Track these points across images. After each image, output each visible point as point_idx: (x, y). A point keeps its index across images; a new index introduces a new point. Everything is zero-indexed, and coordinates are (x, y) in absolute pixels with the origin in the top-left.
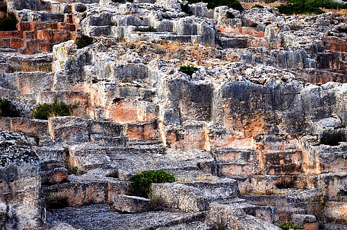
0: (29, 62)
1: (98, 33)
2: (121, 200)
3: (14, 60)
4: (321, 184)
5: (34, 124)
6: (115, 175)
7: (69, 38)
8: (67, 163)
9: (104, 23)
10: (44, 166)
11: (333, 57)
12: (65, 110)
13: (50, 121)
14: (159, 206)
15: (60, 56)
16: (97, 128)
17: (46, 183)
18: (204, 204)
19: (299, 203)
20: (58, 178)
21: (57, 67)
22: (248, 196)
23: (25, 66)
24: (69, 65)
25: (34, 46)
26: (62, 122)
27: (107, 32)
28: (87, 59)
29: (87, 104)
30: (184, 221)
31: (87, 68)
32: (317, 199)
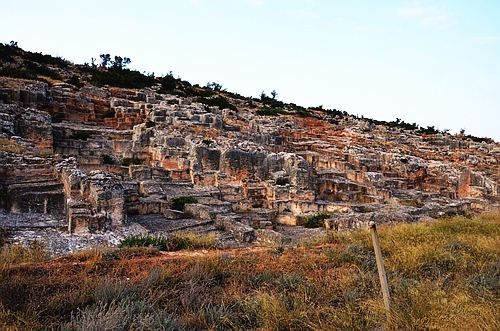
0: (120, 134)
1: (158, 120)
2: (168, 212)
3: (112, 133)
4: (276, 206)
5: (121, 169)
6: (165, 198)
7: (143, 122)
8: (138, 191)
9: (162, 115)
10: (126, 192)
11: (284, 139)
12: (138, 162)
13: (130, 168)
14: (189, 216)
15: (137, 132)
16: (155, 172)
17: (126, 201)
18: (214, 215)
19: (264, 215)
20: (133, 199)
21: (135, 138)
22: (237, 211)
23: (118, 136)
24: (141, 137)
25: (123, 126)
26: (137, 168)
27: (163, 120)
28: (151, 134)
29: (151, 159)
30: (201, 224)
31: (152, 139)
32: (273, 214)
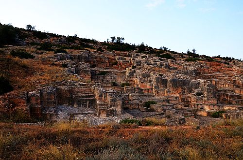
0: (120, 72)
1: (137, 65)
2: (142, 108)
3: (117, 72)
4: (196, 106)
5: (121, 88)
6: (141, 102)
7: (130, 66)
8: (128, 98)
9: (139, 63)
10: (123, 99)
11: (200, 73)
12: (128, 85)
13: (124, 87)
14: (152, 110)
15: (128, 71)
16: (136, 90)
17: (123, 103)
18: (164, 110)
19: (190, 111)
20: (126, 102)
21: (127, 74)
22: (176, 109)
24: (130, 73)
25: (122, 69)
26: (128, 88)
27: (140, 65)
28: (134, 72)
29: (134, 83)
30: (159, 114)
31: (134, 74)
32: (195, 110)
